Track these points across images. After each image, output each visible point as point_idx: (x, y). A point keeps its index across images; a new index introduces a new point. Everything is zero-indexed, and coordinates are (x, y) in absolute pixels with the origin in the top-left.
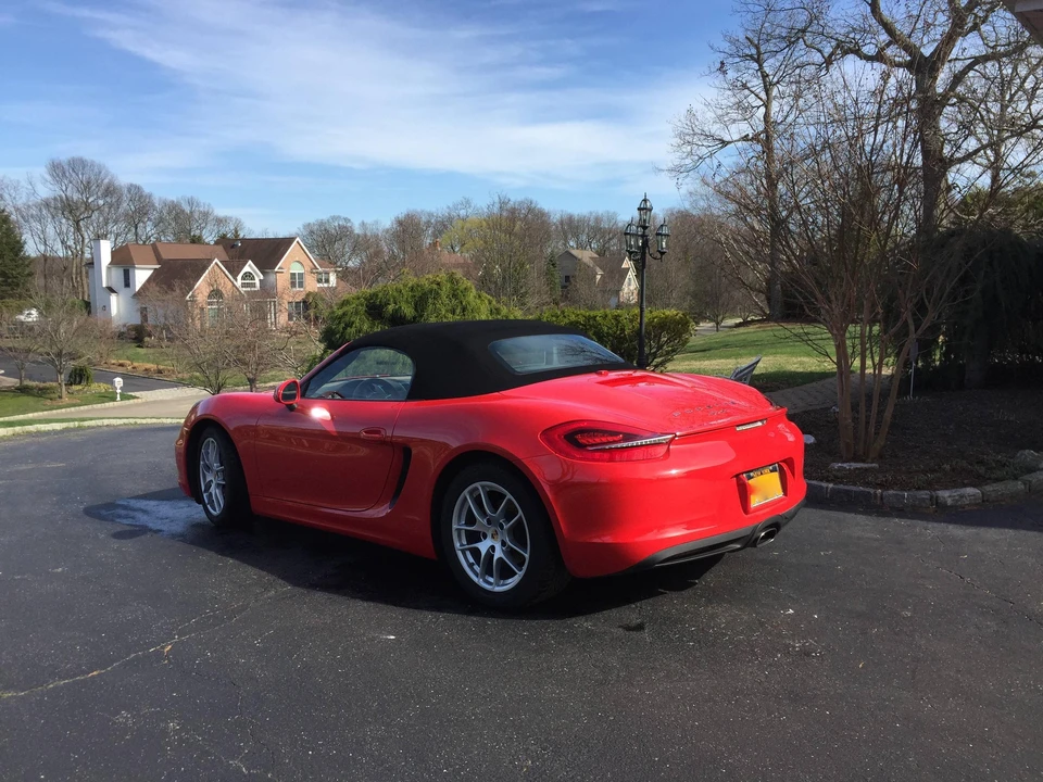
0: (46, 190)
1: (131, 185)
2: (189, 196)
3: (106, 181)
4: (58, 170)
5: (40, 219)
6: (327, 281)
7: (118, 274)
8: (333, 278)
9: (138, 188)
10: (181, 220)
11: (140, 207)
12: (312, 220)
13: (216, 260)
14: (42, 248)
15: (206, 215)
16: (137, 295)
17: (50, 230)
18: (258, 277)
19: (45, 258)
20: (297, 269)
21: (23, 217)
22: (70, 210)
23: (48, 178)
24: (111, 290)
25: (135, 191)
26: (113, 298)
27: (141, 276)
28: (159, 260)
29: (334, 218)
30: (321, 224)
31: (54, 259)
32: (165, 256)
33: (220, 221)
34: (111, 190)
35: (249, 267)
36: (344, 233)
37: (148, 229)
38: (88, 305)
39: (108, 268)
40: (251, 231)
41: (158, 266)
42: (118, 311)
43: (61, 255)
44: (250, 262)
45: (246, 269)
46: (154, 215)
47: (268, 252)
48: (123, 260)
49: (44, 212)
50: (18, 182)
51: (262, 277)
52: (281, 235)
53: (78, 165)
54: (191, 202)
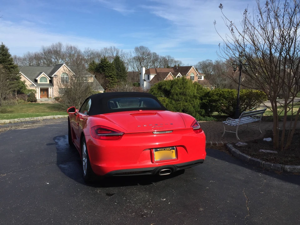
0: (134, 55)
1: (154, 53)
2: (168, 55)
3: (148, 52)
4: (137, 49)
5: (133, 62)
6: (201, 78)
7: (146, 76)
8: (203, 78)
9: (155, 53)
10: (165, 62)
11: (156, 58)
12: (201, 61)
13: (170, 73)
14: (133, 69)
15: (172, 60)
16: (150, 82)
17: (135, 65)
18: (181, 76)
19: (134, 72)
20: (192, 75)
21: (129, 62)
22: (139, 60)
23: (135, 51)
24: (145, 80)
25: (155, 54)
26: (145, 82)
27: (152, 77)
28: (157, 72)
29: (207, 60)
30: (203, 62)
31: (135, 72)
33: (175, 62)
34: (149, 54)
35: (179, 74)
36: (210, 64)
37: (157, 64)
38: (139, 84)
39: (144, 75)
40: (184, 64)
41: (156, 74)
42: (146, 85)
43: (137, 71)
45: (178, 75)
46: (159, 60)
47: (185, 70)
48: (148, 73)
49: (134, 60)
50: (128, 53)
52: (190, 66)
53: (142, 48)
54: (169, 57)
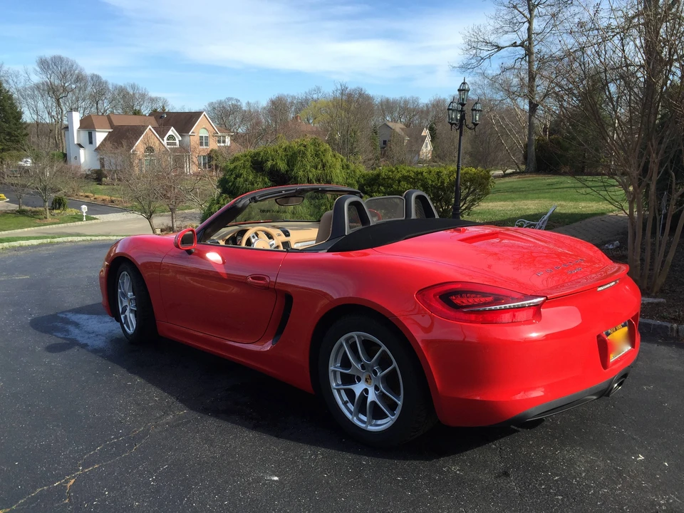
0: (37, 78)
1: (94, 75)
2: (132, 82)
3: (77, 72)
4: (44, 64)
5: (33, 97)
6: (224, 142)
7: (85, 134)
8: (228, 140)
9: (98, 77)
10: (127, 99)
11: (100, 90)
12: (214, 101)
13: (150, 127)
14: (35, 117)
15: (143, 96)
16: (97, 149)
17: (40, 105)
18: (178, 138)
19: (38, 124)
20: (204, 133)
21: (22, 96)
22: (54, 92)
23: (38, 69)
24: (80, 146)
25: (97, 81)
26: (82, 151)
27: (100, 136)
28: (112, 125)
29: (229, 99)
30: (220, 103)
31: (43, 124)
32: (116, 123)
33: (153, 100)
34: (80, 78)
35: (172, 131)
36: (235, 109)
37: (105, 105)
38: (65, 155)
39: (78, 131)
40: (173, 108)
41: (111, 130)
42: (85, 160)
43: (48, 122)
44: (172, 128)
45: (170, 133)
46: (109, 96)
47: (185, 121)
48: (88, 125)
49: (36, 93)
50: (18, 72)
51: (180, 139)
52: (193, 110)
53: (58, 61)
54: (133, 87)
